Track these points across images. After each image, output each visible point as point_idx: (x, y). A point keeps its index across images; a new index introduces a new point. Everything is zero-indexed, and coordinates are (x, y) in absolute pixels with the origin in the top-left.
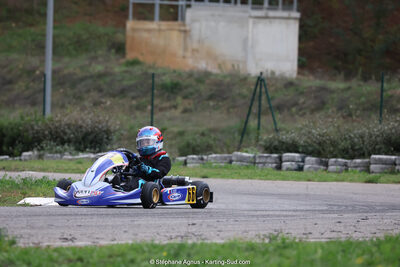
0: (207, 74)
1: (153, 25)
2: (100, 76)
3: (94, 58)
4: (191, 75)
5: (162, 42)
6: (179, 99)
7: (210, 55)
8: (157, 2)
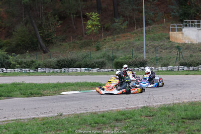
0: (185, 44)
1: (176, 33)
2: (162, 45)
3: (162, 41)
4: (182, 44)
5: (178, 36)
7: (189, 39)
8: (176, 27)
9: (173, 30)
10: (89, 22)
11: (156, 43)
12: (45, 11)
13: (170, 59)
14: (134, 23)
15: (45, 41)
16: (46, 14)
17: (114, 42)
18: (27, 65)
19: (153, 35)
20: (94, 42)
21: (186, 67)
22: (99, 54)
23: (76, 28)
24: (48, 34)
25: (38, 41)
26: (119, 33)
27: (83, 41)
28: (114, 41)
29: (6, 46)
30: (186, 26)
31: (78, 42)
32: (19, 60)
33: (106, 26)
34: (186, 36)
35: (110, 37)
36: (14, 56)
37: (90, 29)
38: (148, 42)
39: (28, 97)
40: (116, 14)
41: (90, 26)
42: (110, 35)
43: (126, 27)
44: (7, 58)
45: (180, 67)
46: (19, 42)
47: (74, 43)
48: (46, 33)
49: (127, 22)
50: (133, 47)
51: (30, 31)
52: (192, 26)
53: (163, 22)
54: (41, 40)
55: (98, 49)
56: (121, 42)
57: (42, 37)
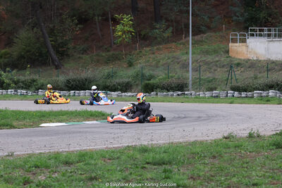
0: (249, 60)
1: (237, 44)
2: (217, 61)
3: (217, 56)
4: (244, 60)
5: (240, 50)
6: (239, 68)
7: (256, 54)
8: (238, 37)
9: (234, 41)
10: (119, 27)
11: (209, 58)
12: (61, 11)
14: (180, 32)
15: (58, 52)
16: (61, 14)
17: (152, 56)
19: (206, 47)
20: (126, 54)
21: (236, 93)
22: (131, 72)
23: (103, 36)
24: (62, 43)
25: (48, 52)
26: (159, 43)
27: (111, 53)
28: (153, 53)
29: (5, 58)
30: (253, 35)
31: (104, 54)
32: (16, 78)
33: (143, 33)
34: (252, 49)
35: (148, 49)
36: (9, 72)
37: (120, 37)
38: (199, 56)
40: (157, 17)
41: (120, 33)
42: (147, 46)
43: (170, 35)
45: (229, 92)
46: (23, 53)
47: (97, 55)
48: (60, 41)
49: (171, 28)
50: (178, 63)
51: (38, 39)
52: (260, 35)
53: (220, 30)
54: (52, 51)
55: (130, 65)
56: (162, 56)
57: (53, 46)
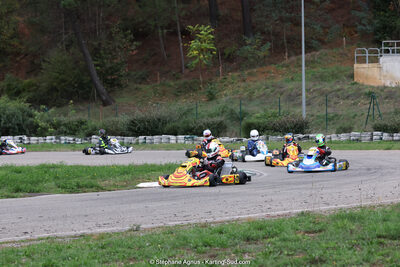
0: (385, 87)
1: (366, 65)
2: (339, 90)
3: (338, 82)
4: (378, 87)
5: (370, 73)
7: (392, 78)
8: (367, 55)
9: (362, 60)
10: (194, 44)
11: (327, 86)
12: (107, 22)
13: (354, 117)
14: (284, 46)
15: (105, 81)
16: (108, 27)
17: (243, 84)
18: (70, 129)
19: (321, 70)
20: (204, 83)
21: (385, 134)
22: (213, 108)
23: (168, 56)
24: (110, 68)
25: (92, 81)
26: (252, 66)
27: (182, 81)
28: (244, 81)
29: (29, 91)
30: (387, 51)
31: (172, 84)
32: (55, 120)
33: (227, 52)
34: (387, 72)
35: (236, 74)
36: (44, 110)
37: (195, 57)
38: (311, 84)
39: (71, 192)
40: (247, 28)
41: (195, 52)
42: (236, 70)
43: (267, 53)
44: (31, 116)
45: (375, 133)
46: (55, 84)
47: (164, 85)
48: (108, 65)
49: (269, 44)
50: (281, 94)
51: (77, 62)
53: (340, 45)
54: (97, 79)
55: (211, 97)
56: (258, 84)
57: (99, 73)
